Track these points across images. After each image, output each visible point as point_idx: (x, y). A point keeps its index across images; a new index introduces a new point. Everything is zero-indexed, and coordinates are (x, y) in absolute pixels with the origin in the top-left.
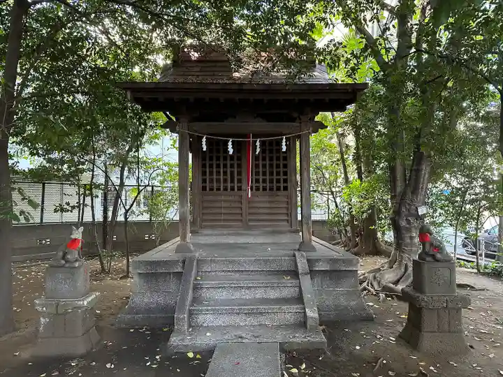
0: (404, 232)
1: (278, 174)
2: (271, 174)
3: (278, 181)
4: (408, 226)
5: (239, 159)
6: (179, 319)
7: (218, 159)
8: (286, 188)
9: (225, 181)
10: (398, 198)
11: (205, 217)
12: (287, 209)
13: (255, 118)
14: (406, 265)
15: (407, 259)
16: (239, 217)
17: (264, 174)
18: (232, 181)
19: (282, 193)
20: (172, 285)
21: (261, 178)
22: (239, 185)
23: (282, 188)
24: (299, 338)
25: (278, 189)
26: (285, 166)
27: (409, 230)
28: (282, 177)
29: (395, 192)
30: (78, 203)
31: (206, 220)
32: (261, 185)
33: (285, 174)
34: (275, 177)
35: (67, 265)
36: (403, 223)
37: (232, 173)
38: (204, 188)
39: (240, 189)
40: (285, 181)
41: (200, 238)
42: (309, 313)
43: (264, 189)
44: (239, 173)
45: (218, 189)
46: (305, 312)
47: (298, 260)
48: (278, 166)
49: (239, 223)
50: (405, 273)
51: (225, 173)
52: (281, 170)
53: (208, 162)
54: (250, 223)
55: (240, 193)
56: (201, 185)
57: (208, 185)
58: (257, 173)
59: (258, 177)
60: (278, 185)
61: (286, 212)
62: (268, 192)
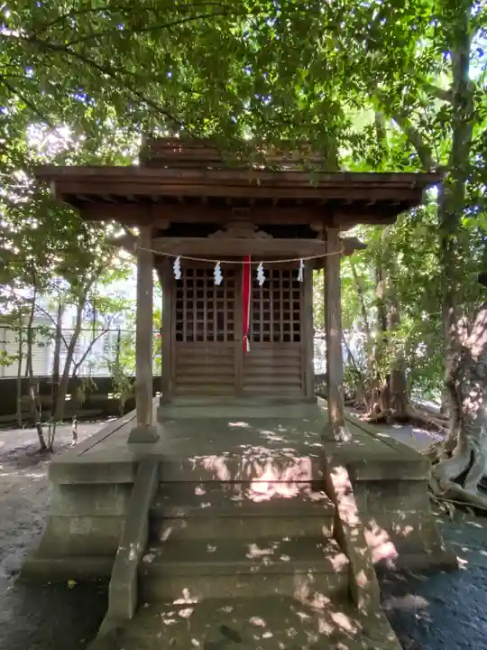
1: (286, 317)
2: (277, 316)
3: (287, 327)
6: (116, 593)
7: (200, 295)
8: (297, 338)
9: (210, 326)
11: (179, 380)
12: (299, 367)
13: (256, 231)
14: (473, 453)
15: (472, 442)
16: (230, 380)
17: (267, 316)
18: (220, 327)
19: (292, 344)
21: (262, 322)
22: (231, 332)
23: (292, 338)
25: (287, 338)
26: (297, 306)
28: (292, 322)
30: (20, 352)
31: (178, 384)
32: (262, 333)
33: (297, 317)
34: (282, 322)
37: (220, 316)
38: (179, 337)
39: (231, 337)
40: (297, 327)
43: (267, 339)
44: (231, 316)
45: (200, 338)
48: (287, 306)
49: (230, 389)
50: (471, 463)
51: (210, 316)
52: (292, 311)
53: (185, 300)
54: (246, 389)
55: (231, 344)
56: (174, 332)
57: (185, 332)
58: (256, 316)
59: (257, 322)
60: (287, 332)
61: (298, 372)
62: (272, 343)
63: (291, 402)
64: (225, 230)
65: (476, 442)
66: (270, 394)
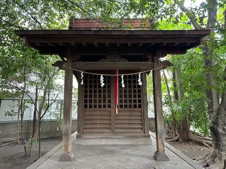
0: (221, 136)
1: (135, 96)
2: (130, 96)
3: (135, 101)
4: (224, 132)
5: (109, 87)
7: (95, 87)
8: (140, 106)
9: (100, 101)
10: (215, 113)
11: (86, 126)
12: (141, 120)
13: (120, 59)
16: (109, 126)
17: (125, 96)
18: (104, 101)
19: (137, 109)
21: (123, 99)
22: (109, 104)
23: (137, 106)
25: (135, 106)
26: (139, 91)
28: (137, 99)
29: (212, 109)
31: (85, 128)
32: (124, 104)
33: (139, 96)
34: (133, 99)
36: (220, 130)
37: (104, 96)
38: (86, 106)
39: (109, 106)
40: (140, 101)
41: (82, 141)
43: (126, 106)
44: (109, 96)
45: (95, 106)
48: (135, 91)
49: (109, 131)
51: (100, 96)
52: (137, 94)
53: (88, 89)
54: (116, 130)
55: (109, 109)
56: (84, 104)
57: (88, 104)
58: (121, 96)
59: (121, 99)
60: (135, 104)
61: (140, 122)
62: (128, 109)
63: (138, 137)
64: (106, 58)
66: (128, 133)
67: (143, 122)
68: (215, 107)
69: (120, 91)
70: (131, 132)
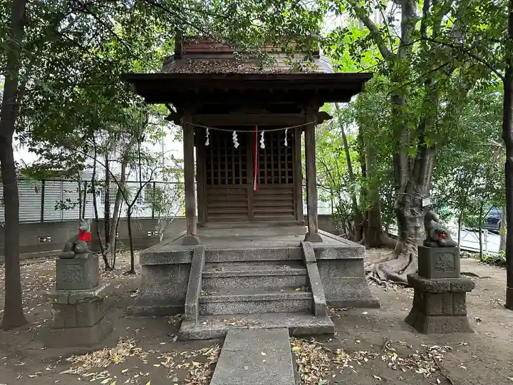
0: (409, 222)
1: (283, 166)
2: (276, 166)
3: (283, 174)
4: (413, 216)
5: (244, 152)
6: (189, 308)
7: (223, 152)
8: (291, 181)
9: (230, 174)
10: (403, 189)
11: (210, 211)
12: (293, 201)
13: (261, 109)
14: (411, 255)
16: (244, 211)
17: (269, 167)
18: (237, 175)
19: (287, 185)
20: (180, 276)
21: (266, 170)
22: (244, 178)
23: (287, 181)
24: (307, 323)
25: (284, 181)
26: (290, 158)
27: (413, 220)
29: (400, 183)
31: (210, 214)
32: (266, 178)
33: (290, 166)
34: (280, 170)
35: (77, 257)
36: (408, 214)
37: (237, 167)
38: (209, 182)
39: (244, 182)
40: (290, 173)
41: (206, 232)
42: (317, 300)
43: (269, 182)
44: (244, 167)
45: (223, 182)
46: (313, 299)
47: (305, 250)
48: (283, 159)
49: (244, 217)
50: (410, 262)
51: (230, 167)
52: (286, 162)
54: (256, 216)
55: (245, 186)
56: (205, 178)
57: (212, 179)
58: (262, 166)
59: (262, 170)
60: (283, 177)
61: (291, 204)
62: (273, 185)
63: (286, 225)
65: (413, 248)
66: (272, 219)
67: (295, 203)
68: (404, 181)
69: (261, 159)
70: (278, 219)
